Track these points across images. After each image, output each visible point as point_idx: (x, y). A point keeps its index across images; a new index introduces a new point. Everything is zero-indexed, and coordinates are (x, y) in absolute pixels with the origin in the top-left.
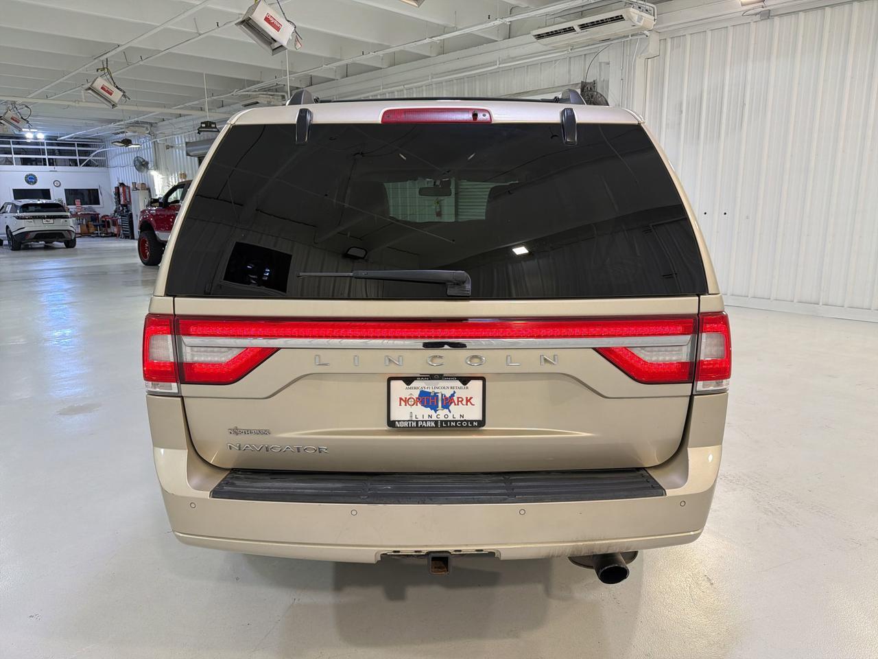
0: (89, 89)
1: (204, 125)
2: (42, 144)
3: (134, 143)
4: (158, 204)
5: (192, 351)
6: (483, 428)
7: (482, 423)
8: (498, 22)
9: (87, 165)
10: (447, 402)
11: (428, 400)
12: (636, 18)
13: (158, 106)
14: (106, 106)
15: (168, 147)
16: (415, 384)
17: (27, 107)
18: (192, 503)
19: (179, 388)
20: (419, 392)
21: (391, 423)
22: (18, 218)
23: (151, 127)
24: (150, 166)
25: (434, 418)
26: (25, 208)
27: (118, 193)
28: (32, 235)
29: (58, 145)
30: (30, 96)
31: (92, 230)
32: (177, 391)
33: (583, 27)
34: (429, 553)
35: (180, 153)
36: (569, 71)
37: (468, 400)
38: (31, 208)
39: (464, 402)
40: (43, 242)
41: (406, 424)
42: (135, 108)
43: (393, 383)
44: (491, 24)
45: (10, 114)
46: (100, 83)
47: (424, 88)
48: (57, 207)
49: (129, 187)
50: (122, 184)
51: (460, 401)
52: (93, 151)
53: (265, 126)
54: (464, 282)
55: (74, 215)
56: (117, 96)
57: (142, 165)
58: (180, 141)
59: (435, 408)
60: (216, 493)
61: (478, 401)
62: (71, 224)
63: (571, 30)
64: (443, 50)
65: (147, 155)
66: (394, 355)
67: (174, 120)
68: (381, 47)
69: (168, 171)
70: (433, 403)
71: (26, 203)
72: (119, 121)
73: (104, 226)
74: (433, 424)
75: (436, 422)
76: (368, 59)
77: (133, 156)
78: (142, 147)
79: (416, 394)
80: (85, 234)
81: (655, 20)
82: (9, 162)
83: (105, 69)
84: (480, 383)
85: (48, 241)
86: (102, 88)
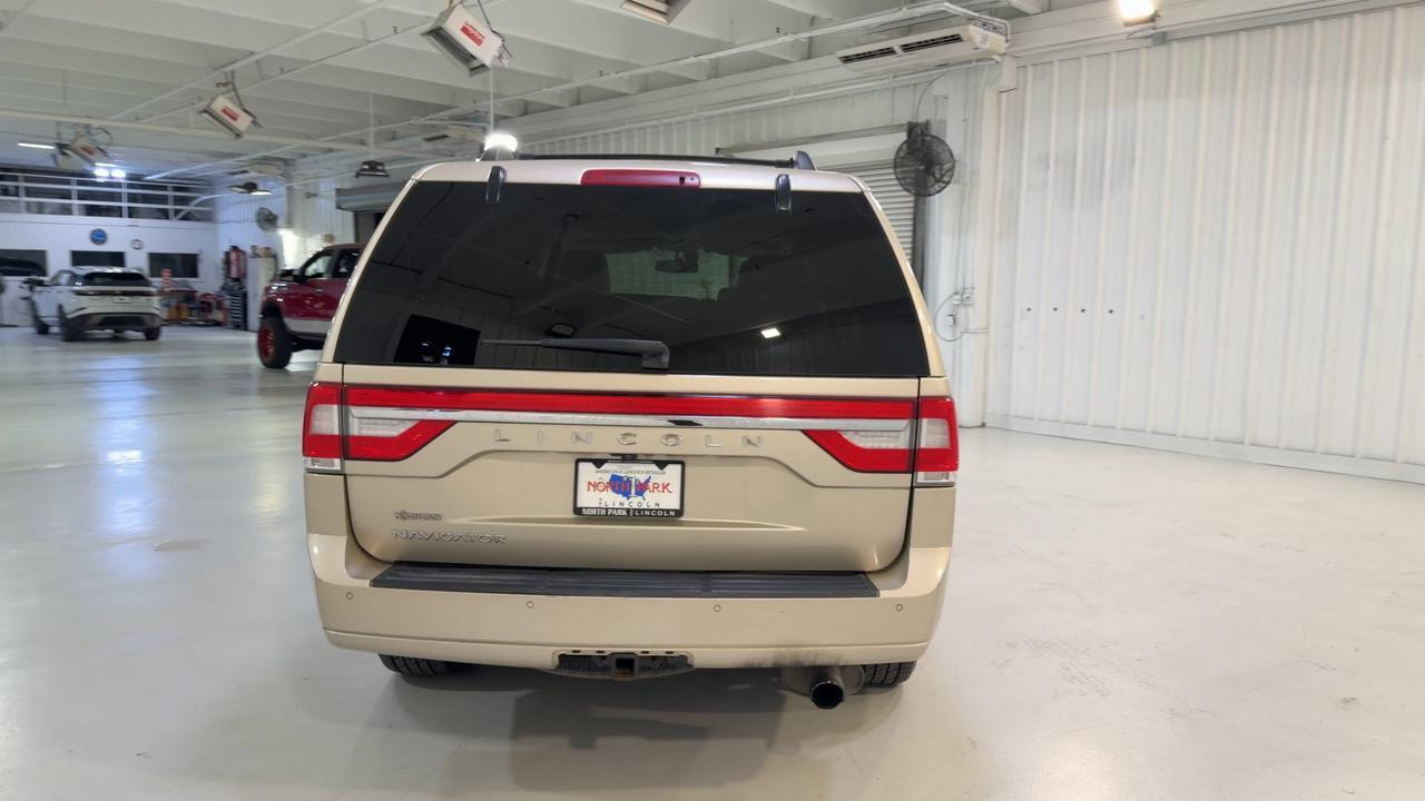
0: (205, 111)
1: (366, 167)
2: (119, 185)
3: (261, 188)
4: (290, 278)
5: (360, 423)
6: (682, 519)
7: (679, 513)
8: (788, 39)
9: (185, 218)
10: (642, 489)
11: (620, 486)
12: (978, 39)
13: (300, 136)
14: (225, 135)
15: (309, 195)
16: (606, 467)
17: (106, 132)
18: (349, 594)
19: (342, 465)
20: (610, 476)
21: (578, 511)
22: (79, 293)
23: (285, 165)
24: (280, 222)
25: (626, 506)
26: (90, 279)
27: (227, 262)
28: (96, 320)
29: (143, 187)
30: (114, 118)
31: (185, 315)
32: (339, 468)
33: (907, 48)
34: (613, 654)
35: (327, 203)
36: (893, 106)
37: (665, 487)
38: (98, 280)
39: (660, 489)
40: (109, 331)
41: (594, 512)
42: (266, 139)
43: (582, 466)
44: (780, 40)
45: (82, 142)
46: (221, 103)
47: (688, 124)
48: (135, 278)
49: (243, 253)
50: (235, 248)
51: (656, 486)
52: (194, 198)
53: (453, 183)
54: (661, 354)
55: (161, 293)
56: (243, 122)
57: (268, 220)
58: (327, 187)
59: (627, 494)
60: (376, 583)
61: (675, 487)
62: (154, 305)
63: (890, 51)
64: (715, 71)
65: (277, 207)
66: (582, 431)
67: (321, 157)
68: (626, 66)
69: (307, 231)
70: (625, 488)
71: (90, 271)
72: (241, 155)
73: (203, 310)
74: (625, 513)
75: (628, 510)
76: (609, 81)
77: (254, 208)
78: (270, 195)
79: (607, 478)
80: (176, 321)
81: (1007, 41)
82: (67, 210)
83: (228, 85)
84: (678, 467)
85: (117, 329)
86: (224, 111)
